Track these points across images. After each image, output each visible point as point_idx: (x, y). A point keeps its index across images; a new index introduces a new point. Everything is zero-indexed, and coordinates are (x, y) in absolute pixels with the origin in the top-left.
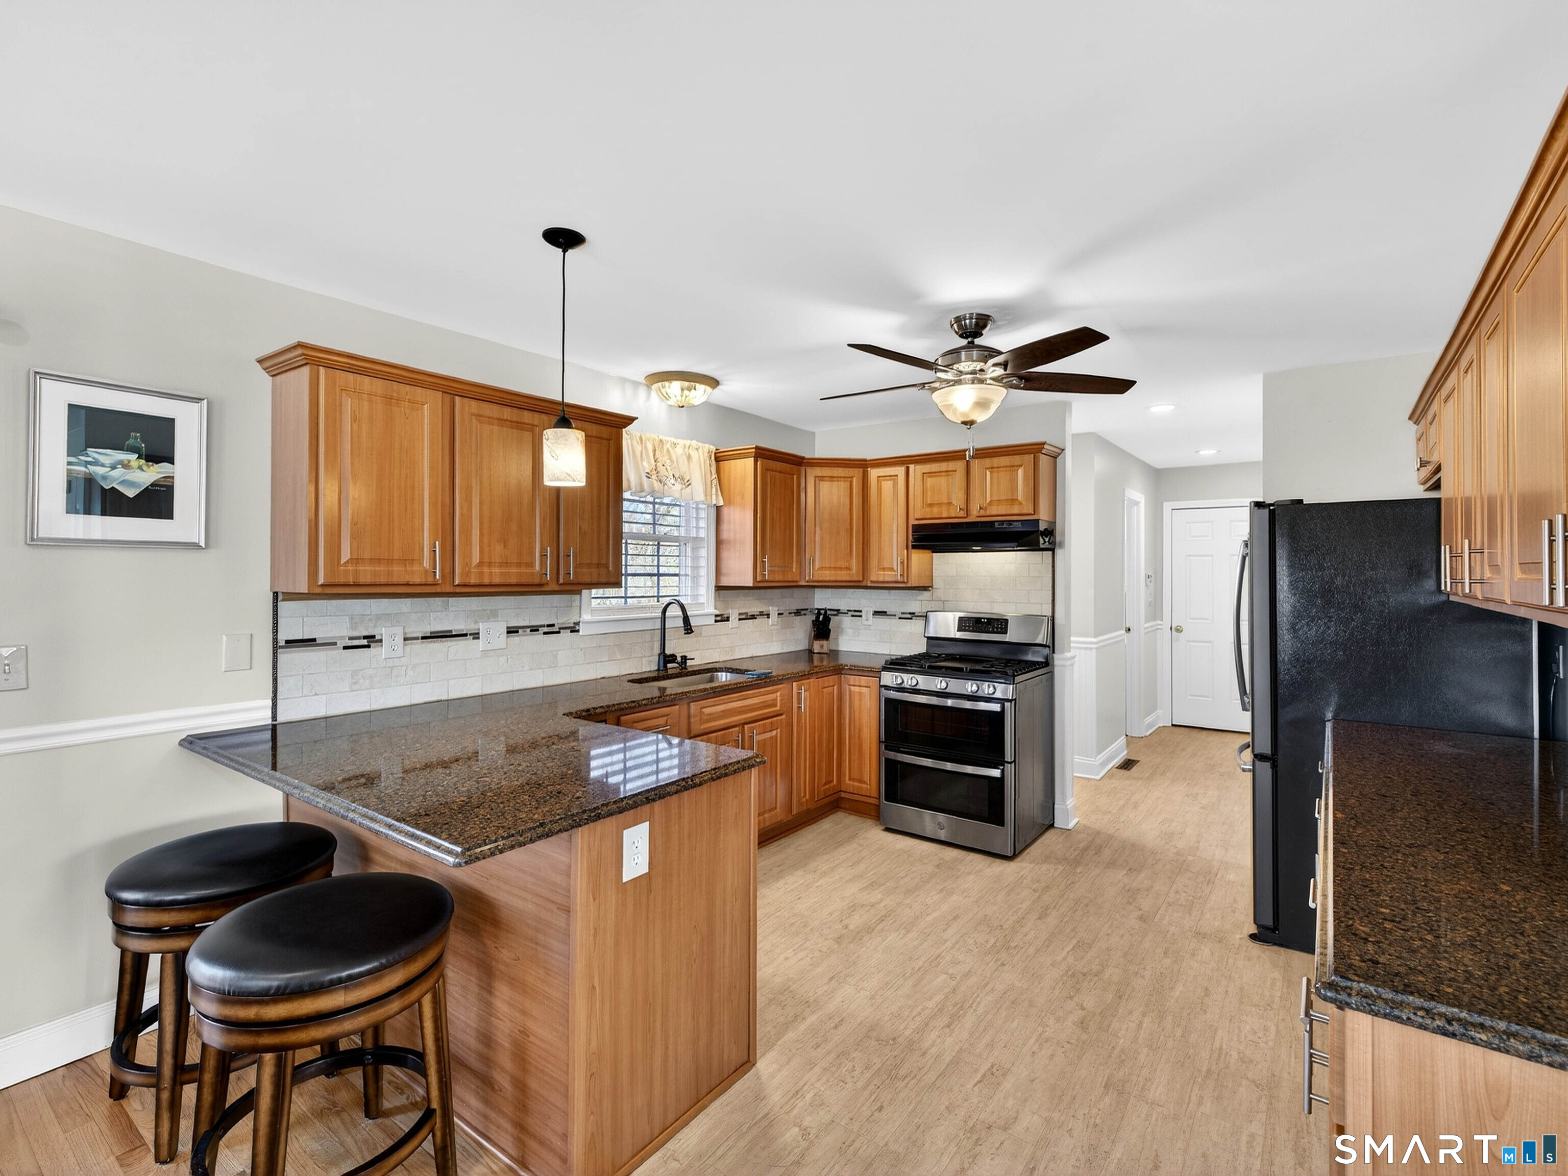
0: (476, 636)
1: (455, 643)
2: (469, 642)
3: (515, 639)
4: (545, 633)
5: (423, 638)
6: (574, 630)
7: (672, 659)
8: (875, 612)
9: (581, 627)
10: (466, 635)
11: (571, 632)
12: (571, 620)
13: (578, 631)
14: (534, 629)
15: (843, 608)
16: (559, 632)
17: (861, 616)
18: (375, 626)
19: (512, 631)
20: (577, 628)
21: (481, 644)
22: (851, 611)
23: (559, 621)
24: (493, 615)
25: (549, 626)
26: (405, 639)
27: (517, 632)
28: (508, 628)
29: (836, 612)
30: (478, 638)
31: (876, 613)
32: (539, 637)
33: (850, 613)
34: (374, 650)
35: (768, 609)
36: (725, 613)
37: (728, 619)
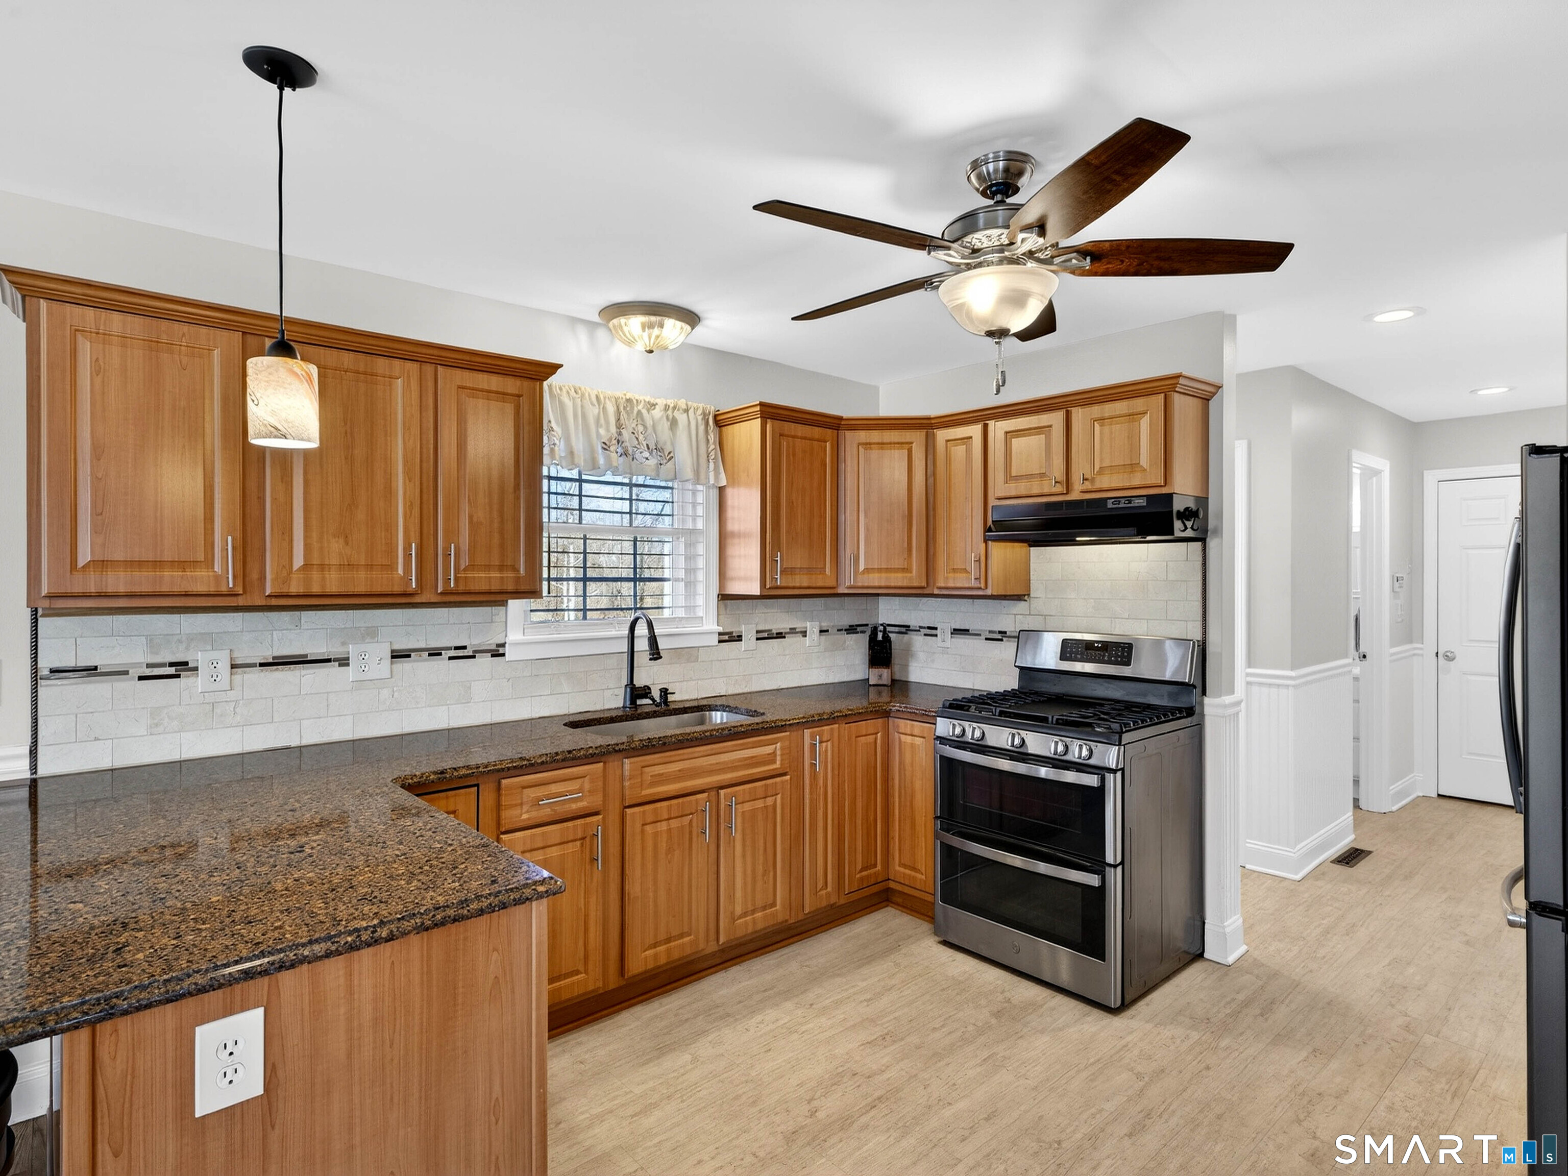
0: (344, 662)
1: (312, 671)
2: (333, 669)
3: (403, 666)
4: (450, 658)
5: (261, 665)
6: (497, 653)
7: (645, 692)
8: (955, 630)
9: (507, 650)
10: (329, 661)
11: (493, 656)
12: (491, 641)
13: (503, 655)
14: (435, 653)
15: (914, 623)
16: (474, 657)
17: (936, 636)
18: (187, 649)
19: (397, 655)
20: (501, 651)
21: (350, 673)
22: (924, 628)
23: (473, 642)
24: (371, 633)
25: (456, 648)
26: (233, 666)
27: (409, 656)
28: (392, 651)
29: (903, 630)
30: (348, 665)
31: (956, 632)
32: (441, 664)
33: (923, 631)
34: (186, 681)
35: (799, 625)
36: (735, 630)
37: (739, 638)
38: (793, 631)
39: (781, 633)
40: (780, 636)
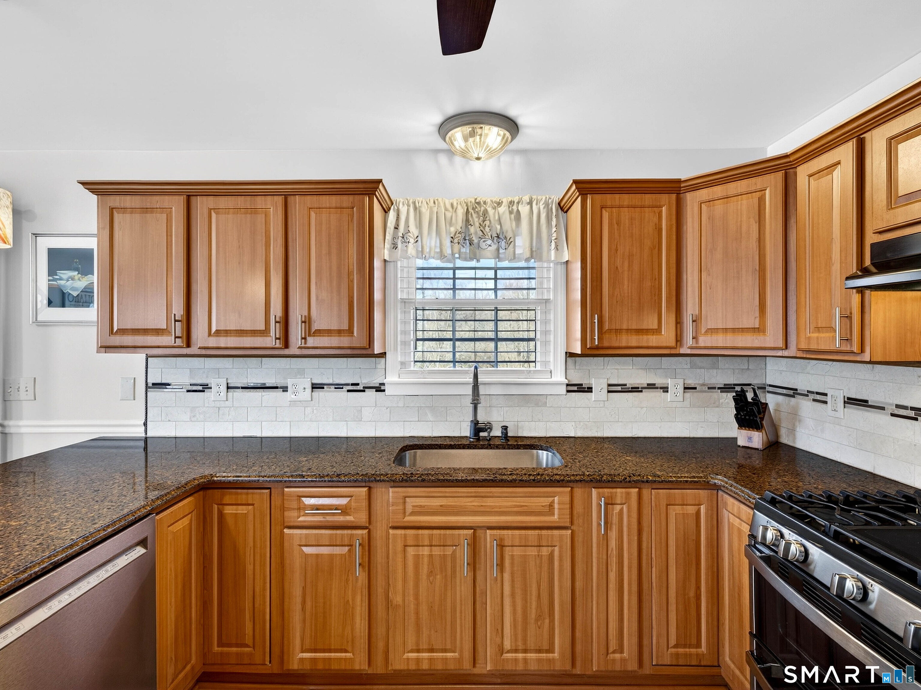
0: (285, 389)
1: (268, 393)
2: (278, 393)
3: (318, 393)
4: (349, 391)
5: (243, 388)
6: (379, 389)
7: (488, 427)
8: (849, 399)
9: (386, 388)
10: (276, 388)
11: (376, 391)
12: (376, 382)
13: (384, 391)
14: (339, 386)
15: (802, 387)
16: (364, 391)
17: (825, 402)
18: (207, 377)
19: (315, 387)
20: (382, 388)
21: (289, 396)
22: (812, 393)
23: (364, 381)
24: (301, 373)
25: (353, 384)
26: (228, 388)
27: (323, 388)
28: (313, 384)
29: (791, 392)
30: (287, 391)
31: (850, 401)
32: (343, 394)
33: (811, 396)
34: (207, 394)
35: (659, 381)
36: (585, 382)
37: (590, 390)
38: (651, 386)
39: (638, 388)
40: (635, 390)
